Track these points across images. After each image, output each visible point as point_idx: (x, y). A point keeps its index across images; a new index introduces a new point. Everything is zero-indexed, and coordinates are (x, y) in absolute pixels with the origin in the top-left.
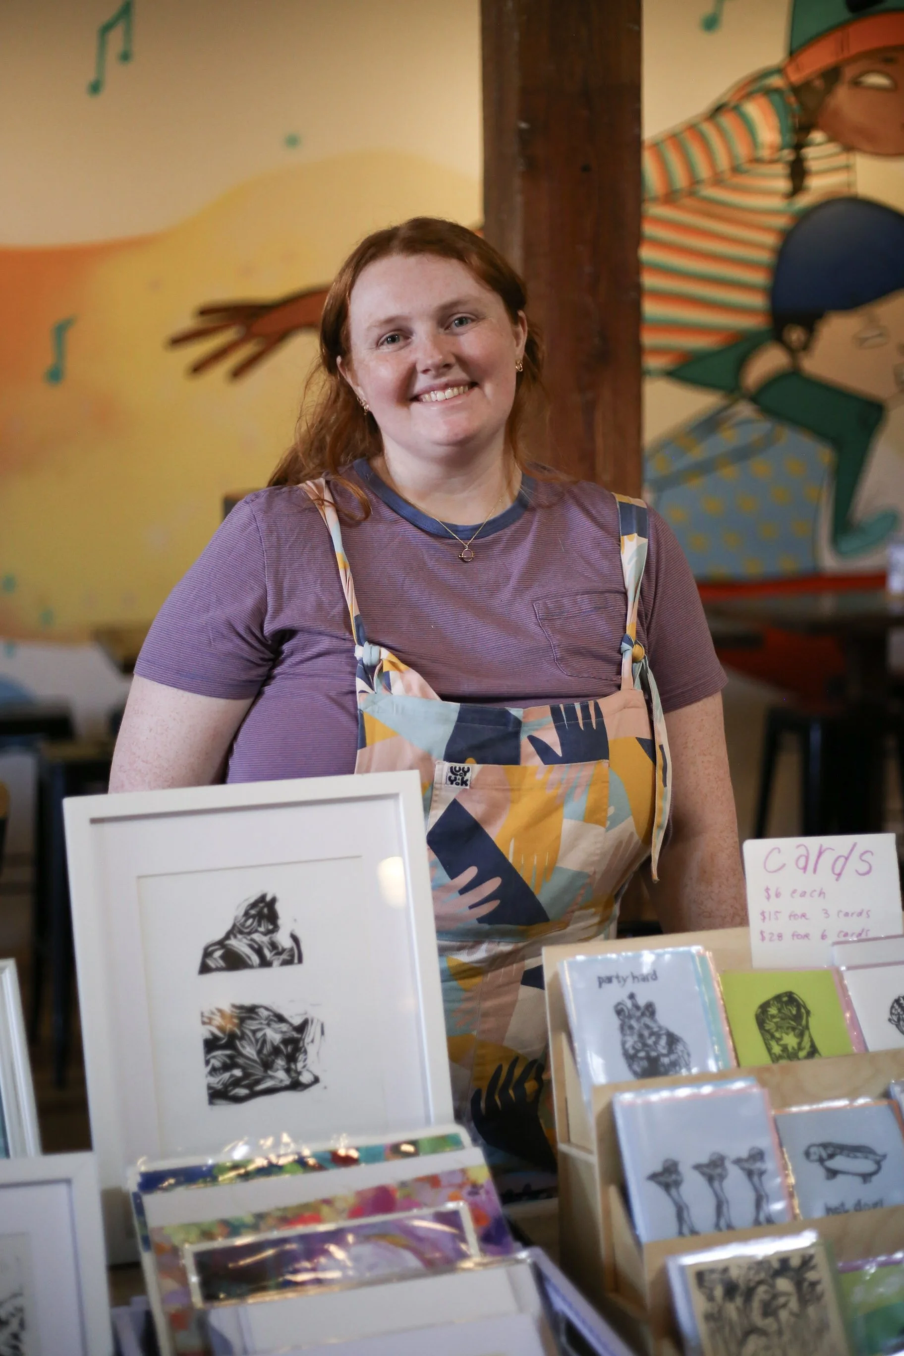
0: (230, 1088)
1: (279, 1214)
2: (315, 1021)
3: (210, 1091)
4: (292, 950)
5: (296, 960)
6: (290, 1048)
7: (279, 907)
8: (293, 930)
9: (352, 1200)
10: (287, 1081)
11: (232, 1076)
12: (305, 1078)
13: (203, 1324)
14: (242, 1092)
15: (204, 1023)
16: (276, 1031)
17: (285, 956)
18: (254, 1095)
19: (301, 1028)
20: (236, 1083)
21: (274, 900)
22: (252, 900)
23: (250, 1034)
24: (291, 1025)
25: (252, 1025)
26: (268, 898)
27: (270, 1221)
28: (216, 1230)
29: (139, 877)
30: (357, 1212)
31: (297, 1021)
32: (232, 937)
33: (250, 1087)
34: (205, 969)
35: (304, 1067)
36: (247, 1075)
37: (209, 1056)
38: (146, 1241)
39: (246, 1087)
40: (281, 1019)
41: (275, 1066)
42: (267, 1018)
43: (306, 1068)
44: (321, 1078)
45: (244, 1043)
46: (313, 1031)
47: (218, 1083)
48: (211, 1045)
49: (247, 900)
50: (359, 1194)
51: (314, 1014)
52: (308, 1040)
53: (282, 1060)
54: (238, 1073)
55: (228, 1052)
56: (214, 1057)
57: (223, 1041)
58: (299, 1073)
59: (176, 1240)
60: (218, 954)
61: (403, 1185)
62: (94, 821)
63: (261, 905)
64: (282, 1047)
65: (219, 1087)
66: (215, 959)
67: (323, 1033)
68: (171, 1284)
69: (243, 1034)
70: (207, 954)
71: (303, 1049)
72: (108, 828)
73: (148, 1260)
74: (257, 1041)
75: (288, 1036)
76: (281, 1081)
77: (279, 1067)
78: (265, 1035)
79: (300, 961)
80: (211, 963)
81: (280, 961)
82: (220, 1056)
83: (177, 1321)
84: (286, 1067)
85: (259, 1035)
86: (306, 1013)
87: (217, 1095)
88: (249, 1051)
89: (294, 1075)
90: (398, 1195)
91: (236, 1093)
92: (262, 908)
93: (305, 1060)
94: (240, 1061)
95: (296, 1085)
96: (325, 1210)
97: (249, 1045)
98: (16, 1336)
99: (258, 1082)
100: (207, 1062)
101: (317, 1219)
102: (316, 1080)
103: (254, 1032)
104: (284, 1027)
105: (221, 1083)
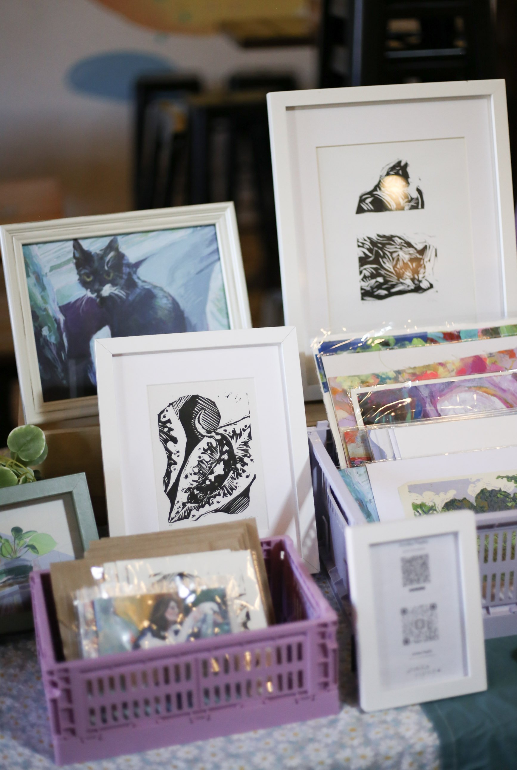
0: (375, 290)
1: (411, 371)
2: (431, 247)
3: (363, 291)
4: (417, 199)
5: (420, 206)
6: (414, 265)
7: (409, 170)
8: (419, 186)
9: (458, 364)
10: (412, 287)
11: (377, 282)
12: (424, 285)
13: (365, 440)
14: (383, 292)
15: (359, 246)
16: (405, 253)
17: (413, 203)
18: (390, 295)
19: (422, 252)
20: (379, 286)
21: (406, 165)
22: (391, 165)
23: (389, 254)
24: (416, 249)
25: (391, 248)
26: (403, 164)
27: (406, 376)
28: (371, 381)
29: (317, 147)
30: (461, 372)
31: (420, 247)
32: (378, 189)
33: (387, 289)
34: (360, 210)
35: (424, 277)
36: (386, 282)
37: (362, 268)
38: (325, 385)
39: (385, 289)
40: (409, 245)
41: (405, 276)
42: (400, 244)
43: (425, 278)
44: (434, 285)
45: (385, 260)
46: (430, 253)
47: (367, 286)
48: (363, 261)
49: (388, 165)
50: (462, 360)
51: (430, 242)
52: (426, 259)
53: (409, 272)
54: (380, 280)
55: (374, 266)
56: (365, 269)
57: (371, 259)
58: (420, 281)
59: (346, 386)
60: (369, 200)
61: (491, 355)
62: (288, 108)
63: (398, 168)
64: (409, 263)
65: (368, 289)
66: (367, 204)
67: (436, 255)
68: (343, 414)
69: (384, 253)
70: (362, 200)
71: (423, 266)
72: (297, 113)
73: (327, 398)
74: (393, 259)
75: (413, 257)
76: (408, 286)
77: (407, 277)
78: (398, 255)
79: (423, 207)
80: (364, 207)
81: (410, 206)
82: (369, 269)
83: (348, 437)
84: (412, 277)
85: (395, 255)
86: (425, 242)
87: (366, 294)
88: (388, 265)
89: (416, 282)
90: (488, 362)
91: (379, 293)
92: (398, 170)
93: (424, 273)
94: (383, 272)
95: (418, 289)
96: (441, 370)
97: (388, 262)
98: (246, 444)
99: (393, 286)
100: (361, 272)
101: (435, 375)
102: (431, 286)
103: (391, 253)
104: (411, 250)
105: (369, 286)
